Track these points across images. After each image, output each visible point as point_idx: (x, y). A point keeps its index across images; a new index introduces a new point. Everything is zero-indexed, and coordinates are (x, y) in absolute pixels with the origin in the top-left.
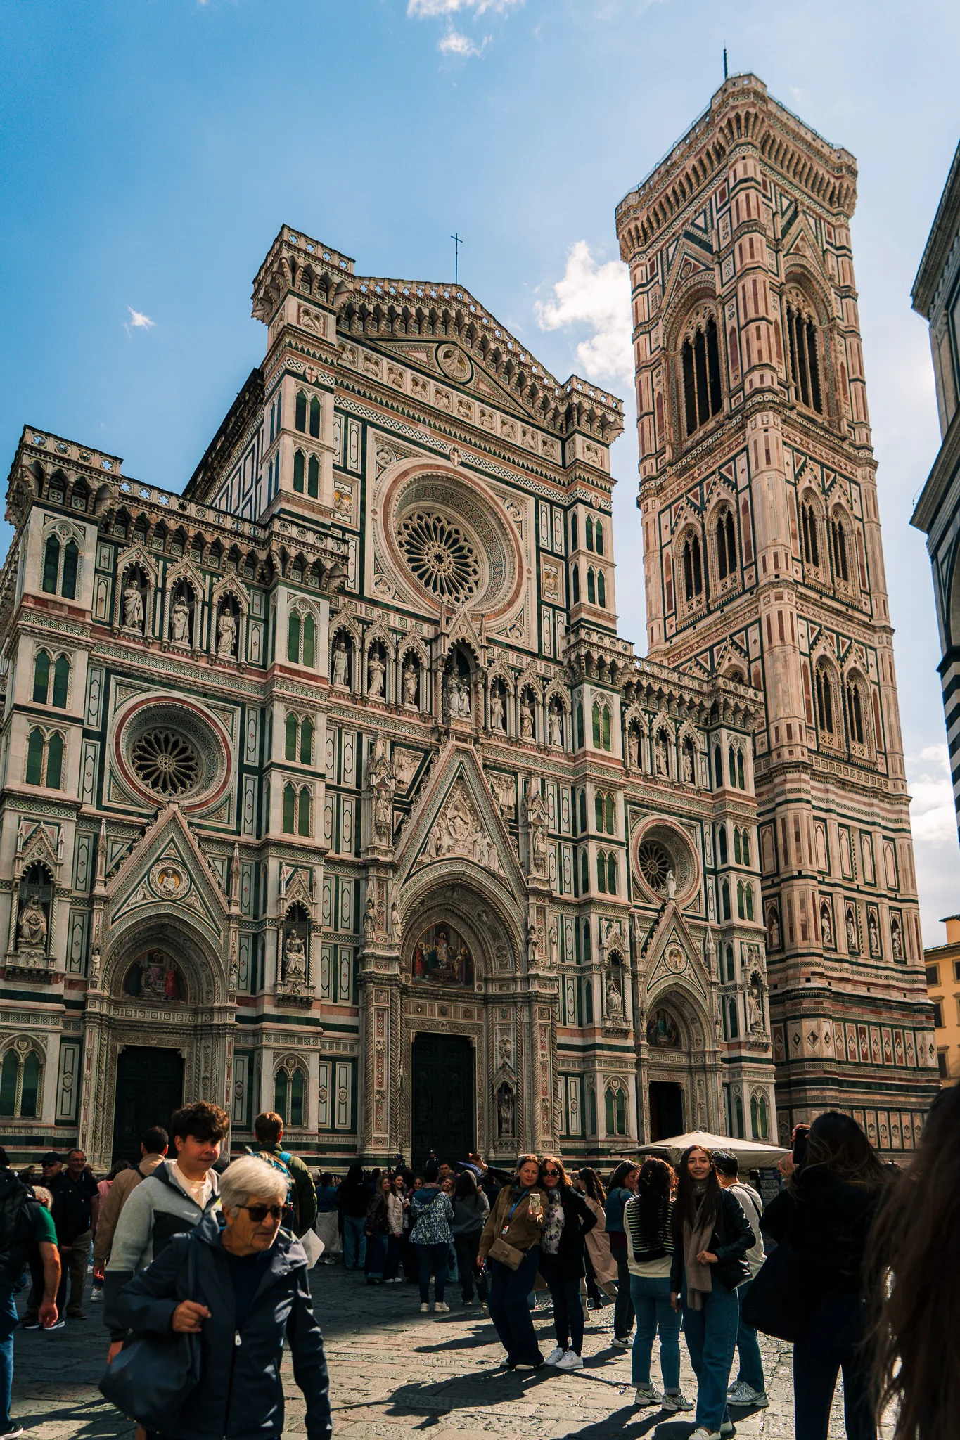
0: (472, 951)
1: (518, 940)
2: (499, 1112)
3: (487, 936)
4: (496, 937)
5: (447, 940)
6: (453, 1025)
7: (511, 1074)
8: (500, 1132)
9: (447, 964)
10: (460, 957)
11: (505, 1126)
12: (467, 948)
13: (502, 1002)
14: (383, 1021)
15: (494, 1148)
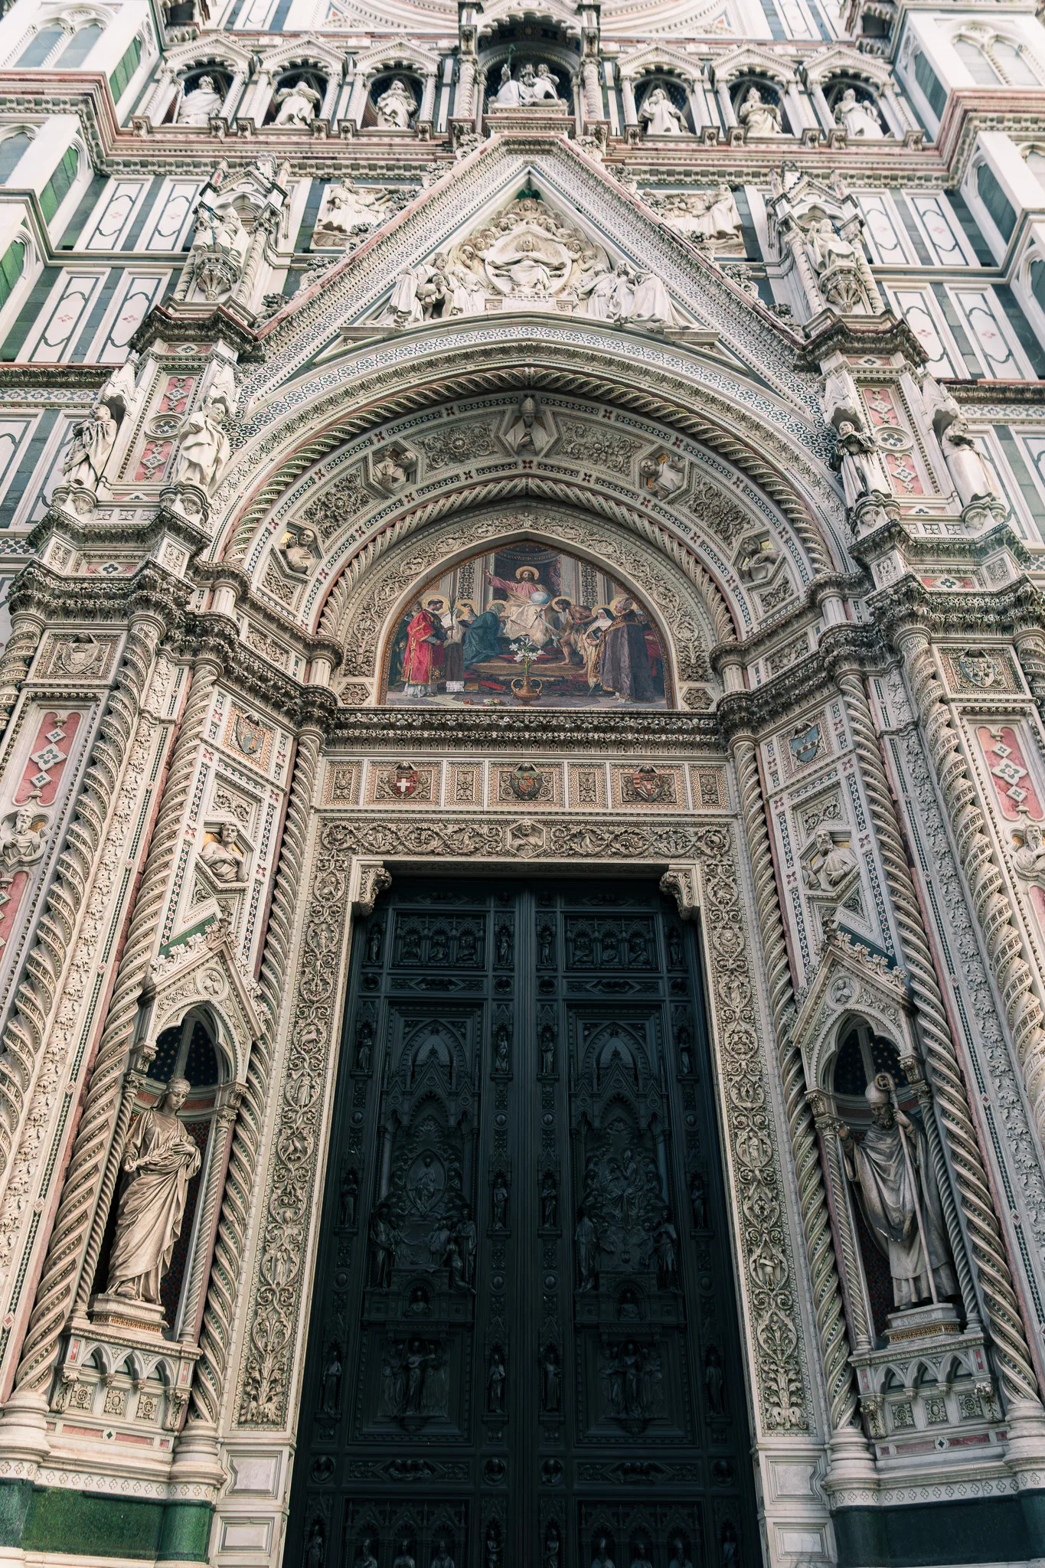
0: (652, 600)
1: (802, 483)
2: (856, 1189)
3: (698, 532)
4: (727, 519)
5: (547, 580)
6: (569, 830)
7: (871, 966)
8: (883, 1304)
9: (551, 651)
10: (604, 623)
11: (903, 1265)
12: (633, 595)
13: (787, 707)
14: (64, 743)
15: (860, 1418)
